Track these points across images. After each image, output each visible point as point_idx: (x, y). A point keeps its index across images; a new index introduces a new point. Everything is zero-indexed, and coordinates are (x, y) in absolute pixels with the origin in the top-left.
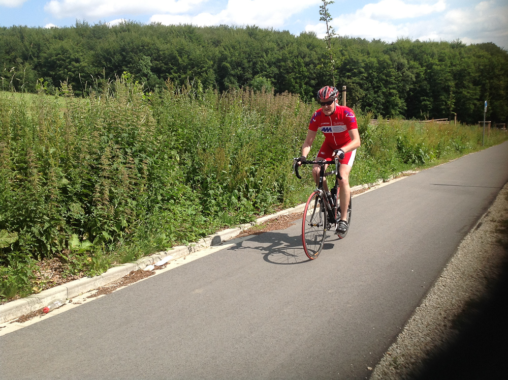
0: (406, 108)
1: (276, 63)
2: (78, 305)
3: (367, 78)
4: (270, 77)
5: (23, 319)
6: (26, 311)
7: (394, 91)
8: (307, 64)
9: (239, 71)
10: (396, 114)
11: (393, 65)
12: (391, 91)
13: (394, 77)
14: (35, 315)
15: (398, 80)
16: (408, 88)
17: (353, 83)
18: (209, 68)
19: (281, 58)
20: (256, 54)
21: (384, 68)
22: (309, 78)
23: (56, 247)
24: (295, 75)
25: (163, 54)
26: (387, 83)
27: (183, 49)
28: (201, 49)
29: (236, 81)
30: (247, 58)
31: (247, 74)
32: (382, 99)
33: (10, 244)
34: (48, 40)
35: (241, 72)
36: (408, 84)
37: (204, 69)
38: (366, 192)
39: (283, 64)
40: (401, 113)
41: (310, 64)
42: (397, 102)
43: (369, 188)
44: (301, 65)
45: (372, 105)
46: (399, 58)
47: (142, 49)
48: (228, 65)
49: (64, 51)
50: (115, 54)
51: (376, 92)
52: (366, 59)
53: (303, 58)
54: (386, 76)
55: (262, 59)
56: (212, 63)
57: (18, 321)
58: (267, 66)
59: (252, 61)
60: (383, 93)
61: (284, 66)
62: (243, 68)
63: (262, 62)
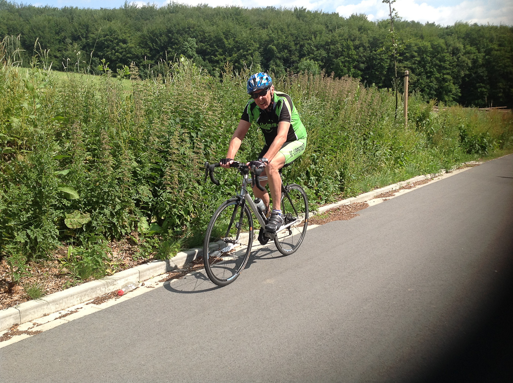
0: (460, 94)
1: (326, 46)
2: (151, 289)
3: (420, 62)
4: (317, 60)
5: (98, 301)
6: (100, 292)
7: (449, 77)
8: (356, 48)
9: (285, 54)
10: (449, 100)
11: (447, 49)
12: (445, 76)
13: (448, 62)
14: (110, 298)
15: (453, 65)
16: (462, 74)
17: (405, 67)
18: (255, 50)
19: (330, 41)
20: (304, 36)
21: (438, 52)
22: (358, 61)
23: (126, 228)
24: (344, 58)
25: (209, 36)
26: (441, 68)
27: (229, 32)
28: (248, 32)
29: (281, 65)
30: (294, 41)
31: (293, 57)
32: (434, 85)
33: (83, 225)
34: (96, 21)
35: (288, 55)
36: (463, 70)
37: (250, 52)
38: (430, 183)
39: (332, 47)
40: (455, 99)
41: (359, 47)
42: (451, 89)
43: (432, 179)
44: (350, 49)
45: (424, 90)
46: (455, 43)
47: (187, 31)
48: (274, 48)
49: (111, 31)
50: (161, 36)
51: (428, 77)
52: (419, 43)
53: (353, 41)
54: (440, 61)
55: (309, 41)
56: (258, 46)
57: (93, 303)
58: (315, 49)
59: (299, 43)
60: (437, 78)
61: (333, 49)
62: (290, 51)
63: (309, 44)
